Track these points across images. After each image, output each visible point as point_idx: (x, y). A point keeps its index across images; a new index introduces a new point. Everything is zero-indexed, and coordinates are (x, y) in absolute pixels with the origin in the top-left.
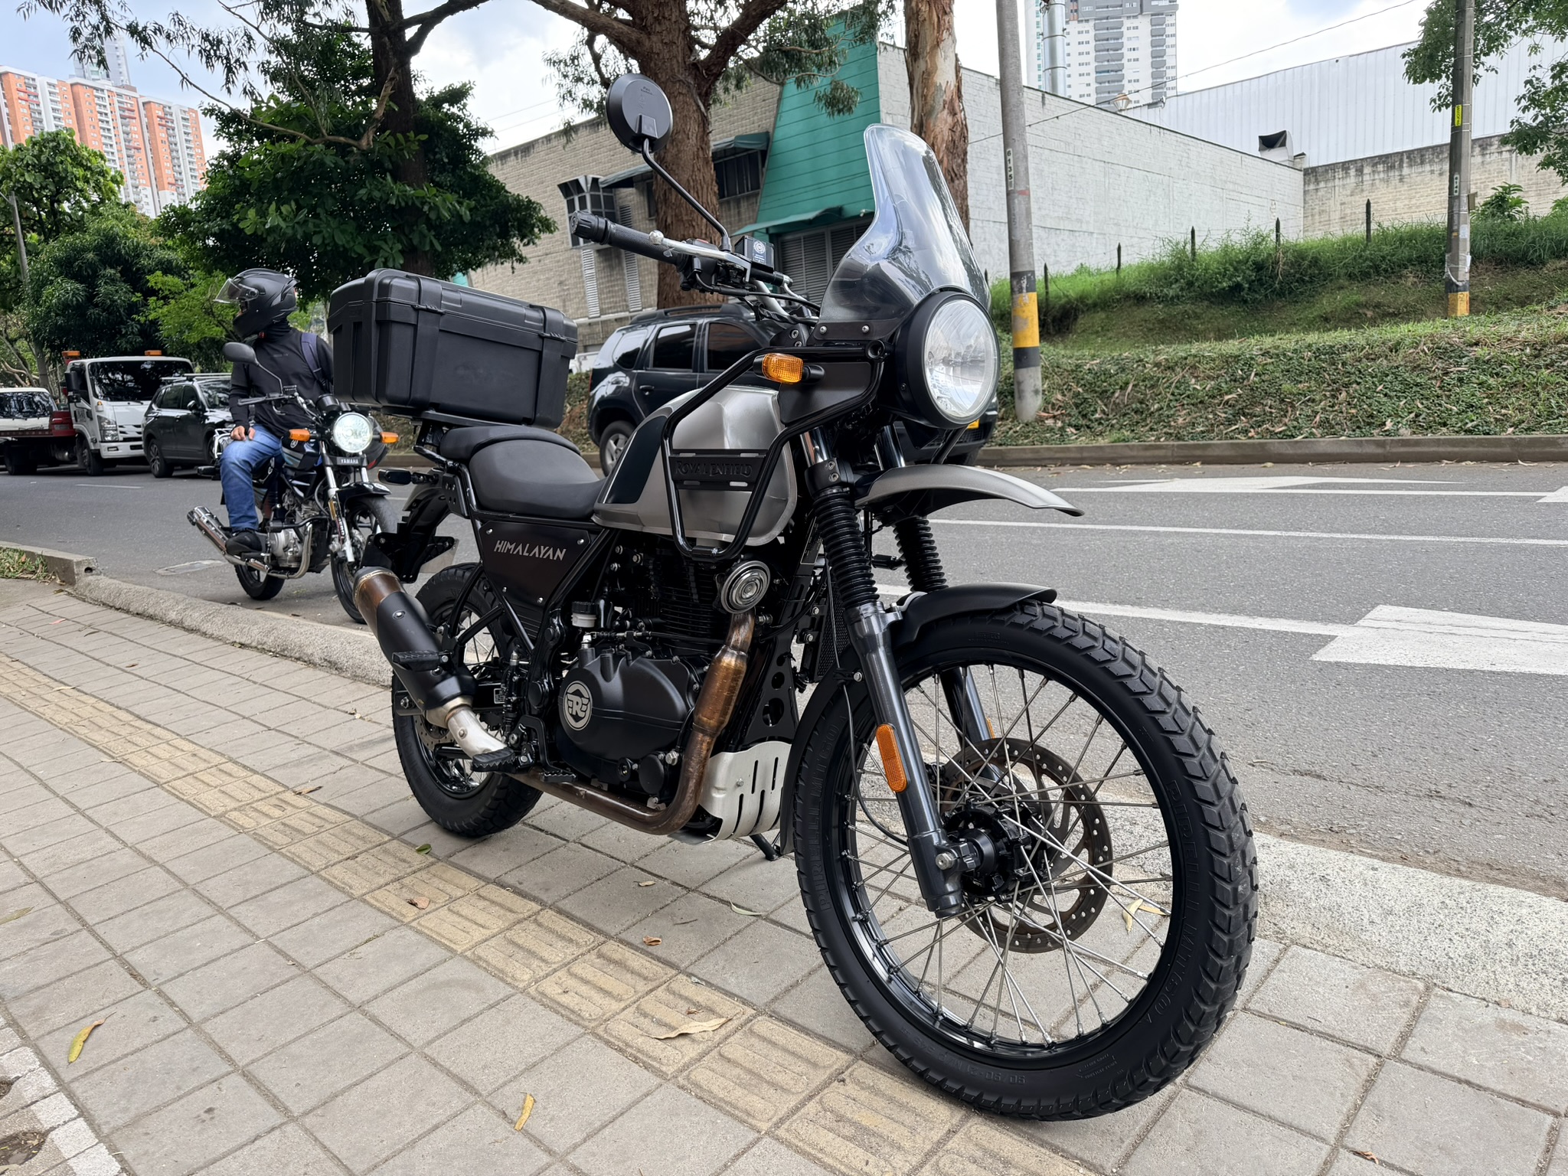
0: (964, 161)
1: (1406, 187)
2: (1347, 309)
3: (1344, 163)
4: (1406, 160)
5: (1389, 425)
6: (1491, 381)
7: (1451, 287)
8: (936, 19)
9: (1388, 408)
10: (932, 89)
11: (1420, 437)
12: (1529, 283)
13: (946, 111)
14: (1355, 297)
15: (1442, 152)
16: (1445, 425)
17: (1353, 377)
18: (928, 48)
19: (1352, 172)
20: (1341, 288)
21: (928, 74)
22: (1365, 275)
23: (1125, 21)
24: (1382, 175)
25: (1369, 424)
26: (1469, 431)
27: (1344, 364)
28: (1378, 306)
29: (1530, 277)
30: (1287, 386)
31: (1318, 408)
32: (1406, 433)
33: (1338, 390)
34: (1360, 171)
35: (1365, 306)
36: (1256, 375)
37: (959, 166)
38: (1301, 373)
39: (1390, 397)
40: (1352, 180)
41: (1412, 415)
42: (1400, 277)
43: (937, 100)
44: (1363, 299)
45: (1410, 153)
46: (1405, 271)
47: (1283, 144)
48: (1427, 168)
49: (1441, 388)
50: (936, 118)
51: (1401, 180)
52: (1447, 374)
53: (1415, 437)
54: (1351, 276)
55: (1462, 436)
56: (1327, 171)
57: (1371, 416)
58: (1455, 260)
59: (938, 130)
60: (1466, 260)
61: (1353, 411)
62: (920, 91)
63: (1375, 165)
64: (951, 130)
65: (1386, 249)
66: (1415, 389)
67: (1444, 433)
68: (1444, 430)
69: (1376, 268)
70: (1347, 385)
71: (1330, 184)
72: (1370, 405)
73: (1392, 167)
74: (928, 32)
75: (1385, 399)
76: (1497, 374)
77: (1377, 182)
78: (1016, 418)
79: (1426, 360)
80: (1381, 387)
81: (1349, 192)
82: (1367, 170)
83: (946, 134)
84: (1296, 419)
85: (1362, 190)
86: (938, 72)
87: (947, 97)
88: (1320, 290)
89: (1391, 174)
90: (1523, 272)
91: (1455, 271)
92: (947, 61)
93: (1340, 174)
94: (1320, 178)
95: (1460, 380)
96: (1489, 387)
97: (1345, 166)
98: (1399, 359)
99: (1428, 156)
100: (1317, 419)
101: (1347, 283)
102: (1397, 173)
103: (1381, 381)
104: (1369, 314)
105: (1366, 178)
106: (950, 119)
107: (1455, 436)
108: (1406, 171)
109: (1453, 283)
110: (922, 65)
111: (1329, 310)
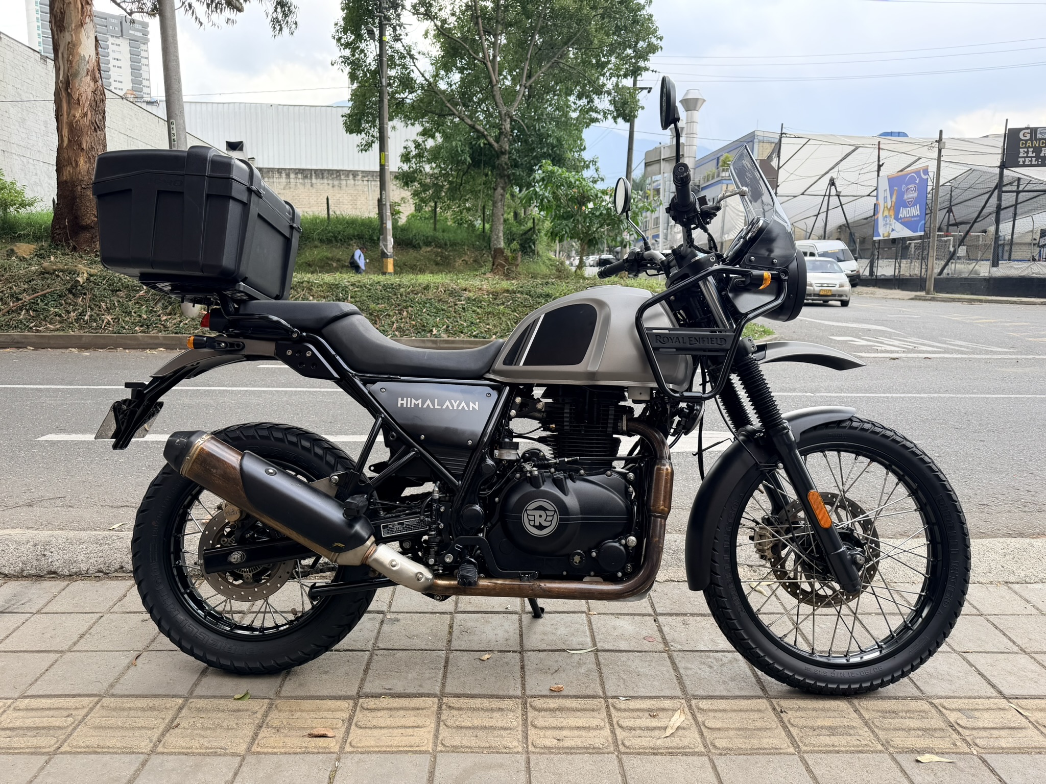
0: (104, 118)
1: (314, 191)
2: (321, 260)
3: (279, 169)
4: (314, 175)
5: (435, 332)
6: (478, 310)
7: (384, 255)
8: (80, 6)
9: (431, 321)
10: (77, 58)
11: (453, 339)
12: (415, 258)
13: (89, 77)
14: (326, 254)
15: (332, 174)
16: (462, 333)
17: (408, 304)
18: (73, 25)
19: (284, 175)
20: (316, 247)
21: (72, 47)
22: (329, 241)
23: (110, 38)
24: (301, 181)
25: (424, 330)
26: (475, 336)
27: (401, 295)
28: (339, 260)
29: (415, 254)
30: (372, 306)
31: (394, 319)
32: (445, 336)
33: (402, 310)
34: (288, 176)
35: (332, 259)
36: (351, 297)
37: (100, 120)
38: (378, 299)
39: (431, 316)
40: (284, 180)
41: (445, 326)
42: (349, 245)
43: (81, 67)
44: (330, 255)
45: (316, 171)
46: (351, 242)
47: (241, 149)
48: (325, 181)
49: (455, 312)
50: (81, 80)
51: (312, 186)
52: (456, 305)
53: (450, 338)
54: (321, 241)
55: (473, 339)
56: (268, 172)
57: (424, 326)
58: (385, 240)
59: (82, 90)
60: (391, 241)
61: (414, 323)
62: (65, 56)
63: (296, 174)
64: (94, 92)
65: (340, 228)
66: (442, 312)
67: (462, 337)
68: (462, 335)
69: (336, 238)
70: (406, 307)
71: (271, 180)
72: (421, 320)
73: (306, 177)
74: (73, 13)
75: (428, 317)
76: (481, 307)
77: (298, 184)
78: (182, 314)
79: (444, 297)
80: (424, 310)
81: (282, 187)
82: (292, 176)
83: (90, 95)
84: (383, 326)
85: (290, 188)
86: (82, 46)
87: (90, 67)
88: (303, 246)
89: (306, 181)
90: (411, 251)
91: (386, 246)
92: (89, 40)
93: (276, 175)
94: (264, 175)
95: (464, 309)
96: (478, 313)
97: (280, 171)
98: (430, 295)
99: (325, 174)
100: (395, 326)
101: (319, 245)
102: (309, 181)
103: (424, 307)
104: (335, 265)
105: (292, 180)
106: (92, 84)
107: (468, 339)
108: (314, 181)
109: (385, 253)
110: (67, 37)
111: (311, 259)
